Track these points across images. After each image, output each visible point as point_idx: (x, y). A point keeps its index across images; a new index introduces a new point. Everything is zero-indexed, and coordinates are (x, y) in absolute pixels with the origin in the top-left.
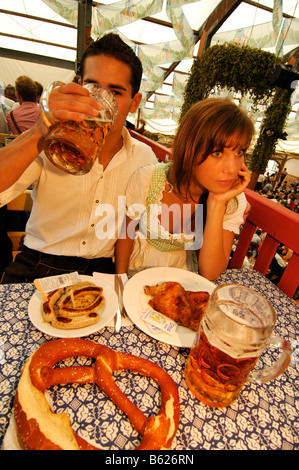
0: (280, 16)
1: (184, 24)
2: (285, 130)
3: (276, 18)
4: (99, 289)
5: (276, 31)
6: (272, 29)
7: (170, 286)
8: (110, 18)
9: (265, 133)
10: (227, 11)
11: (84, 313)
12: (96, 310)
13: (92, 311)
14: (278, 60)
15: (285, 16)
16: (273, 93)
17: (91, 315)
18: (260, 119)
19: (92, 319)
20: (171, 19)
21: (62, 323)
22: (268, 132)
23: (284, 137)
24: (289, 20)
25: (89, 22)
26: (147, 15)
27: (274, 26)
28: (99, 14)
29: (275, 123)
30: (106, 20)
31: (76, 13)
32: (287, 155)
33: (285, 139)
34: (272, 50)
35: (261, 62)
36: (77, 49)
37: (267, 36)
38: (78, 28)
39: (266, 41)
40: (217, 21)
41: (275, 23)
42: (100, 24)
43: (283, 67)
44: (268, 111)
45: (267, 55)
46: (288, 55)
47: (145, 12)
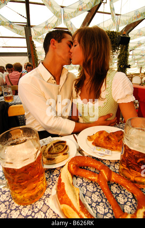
0: (115, 15)
1: (73, 27)
2: (129, 64)
3: (113, 16)
4: (64, 142)
5: (114, 22)
6: (112, 22)
7: (101, 133)
8: (39, 31)
9: (120, 67)
10: (90, 18)
11: (60, 154)
12: (65, 152)
13: (64, 152)
14: (118, 33)
15: (116, 15)
16: (120, 48)
17: (64, 154)
18: (116, 61)
19: (65, 156)
20: (67, 26)
21: (50, 161)
22: (121, 66)
23: (129, 67)
24: (119, 16)
25: (31, 34)
26: (56, 26)
27: (113, 20)
28: (34, 30)
29: (123, 61)
30: (38, 32)
31: (24, 31)
32: (132, 75)
33: (130, 68)
34: (115, 30)
35: (111, 36)
36: (27, 47)
37: (110, 25)
38: (26, 38)
39: (111, 26)
40: (87, 23)
41: (113, 19)
42: (35, 34)
43: (121, 36)
44: (119, 57)
45: (113, 32)
46: (122, 31)
47: (55, 25)
